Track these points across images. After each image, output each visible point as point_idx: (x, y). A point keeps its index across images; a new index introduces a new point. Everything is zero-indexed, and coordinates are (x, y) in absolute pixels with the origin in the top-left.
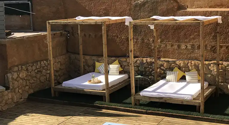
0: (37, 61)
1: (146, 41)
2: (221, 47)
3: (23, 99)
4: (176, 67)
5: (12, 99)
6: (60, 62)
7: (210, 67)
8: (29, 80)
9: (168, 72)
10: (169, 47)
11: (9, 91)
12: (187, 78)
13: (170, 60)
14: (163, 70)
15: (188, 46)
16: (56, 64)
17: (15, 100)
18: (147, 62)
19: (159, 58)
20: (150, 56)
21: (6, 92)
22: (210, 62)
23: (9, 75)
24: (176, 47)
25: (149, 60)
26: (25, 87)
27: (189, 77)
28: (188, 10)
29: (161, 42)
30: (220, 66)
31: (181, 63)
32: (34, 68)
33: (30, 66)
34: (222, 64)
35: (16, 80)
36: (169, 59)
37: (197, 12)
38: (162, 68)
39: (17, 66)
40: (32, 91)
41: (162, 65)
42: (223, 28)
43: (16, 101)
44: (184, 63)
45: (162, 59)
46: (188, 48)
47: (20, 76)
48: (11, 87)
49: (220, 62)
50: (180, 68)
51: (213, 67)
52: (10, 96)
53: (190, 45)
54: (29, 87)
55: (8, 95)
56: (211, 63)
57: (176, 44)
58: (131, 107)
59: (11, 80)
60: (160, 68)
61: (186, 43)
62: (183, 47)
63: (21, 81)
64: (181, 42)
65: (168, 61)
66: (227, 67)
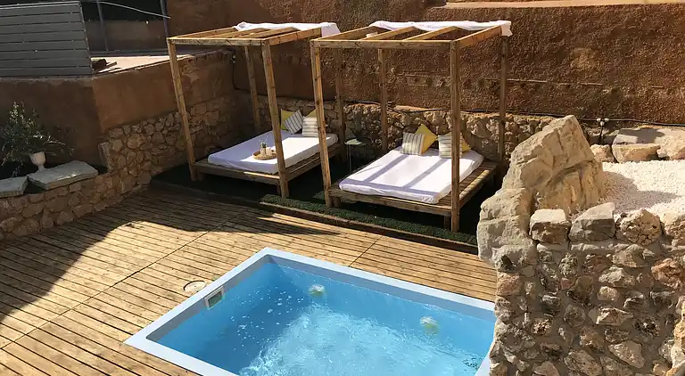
0: (167, 113)
1: (368, 70)
2: (510, 85)
3: (139, 187)
4: (422, 122)
5: (116, 188)
6: (218, 110)
7: (487, 126)
8: (150, 150)
9: (405, 134)
10: (411, 83)
11: (107, 174)
12: (441, 147)
13: (413, 109)
14: (399, 128)
15: (446, 80)
16: (209, 114)
17: (123, 190)
18: (369, 112)
19: (393, 105)
20: (377, 101)
21: (101, 177)
22: (489, 116)
23: (105, 146)
24: (423, 83)
25: (374, 108)
26: (142, 163)
27: (443, 146)
28: (449, 5)
29: (396, 72)
30: (507, 123)
31: (431, 115)
32: (159, 126)
33: (148, 123)
34: (512, 120)
35: (119, 153)
36: (410, 107)
37: (464, 10)
38: (397, 124)
39: (120, 127)
40: (160, 170)
41: (397, 120)
44: (438, 116)
45: (398, 107)
46: (446, 85)
47: (129, 144)
48: (110, 168)
49: (508, 116)
50: (430, 126)
51: (494, 125)
52: (110, 183)
54: (152, 163)
55: (106, 183)
56: (491, 118)
57: (424, 78)
58: (323, 212)
59: (109, 155)
60: (393, 124)
61: (443, 75)
62: (438, 84)
63: (133, 154)
64: (434, 74)
65: (408, 112)
66: (521, 127)
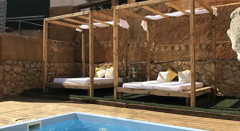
0: (38, 61)
2: (217, 45)
3: (15, 94)
6: (65, 67)
7: (205, 67)
8: (25, 76)
10: (163, 49)
14: (156, 72)
15: (182, 46)
16: (60, 68)
26: (19, 82)
29: (155, 45)
32: (33, 66)
35: (8, 73)
38: (155, 70)
39: (12, 60)
41: (155, 68)
42: (219, 24)
43: (6, 93)
46: (182, 49)
50: (173, 69)
53: (184, 45)
54: (25, 83)
57: (170, 46)
60: (153, 70)
61: (180, 44)
62: (177, 48)
64: (175, 43)
